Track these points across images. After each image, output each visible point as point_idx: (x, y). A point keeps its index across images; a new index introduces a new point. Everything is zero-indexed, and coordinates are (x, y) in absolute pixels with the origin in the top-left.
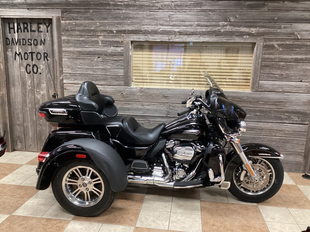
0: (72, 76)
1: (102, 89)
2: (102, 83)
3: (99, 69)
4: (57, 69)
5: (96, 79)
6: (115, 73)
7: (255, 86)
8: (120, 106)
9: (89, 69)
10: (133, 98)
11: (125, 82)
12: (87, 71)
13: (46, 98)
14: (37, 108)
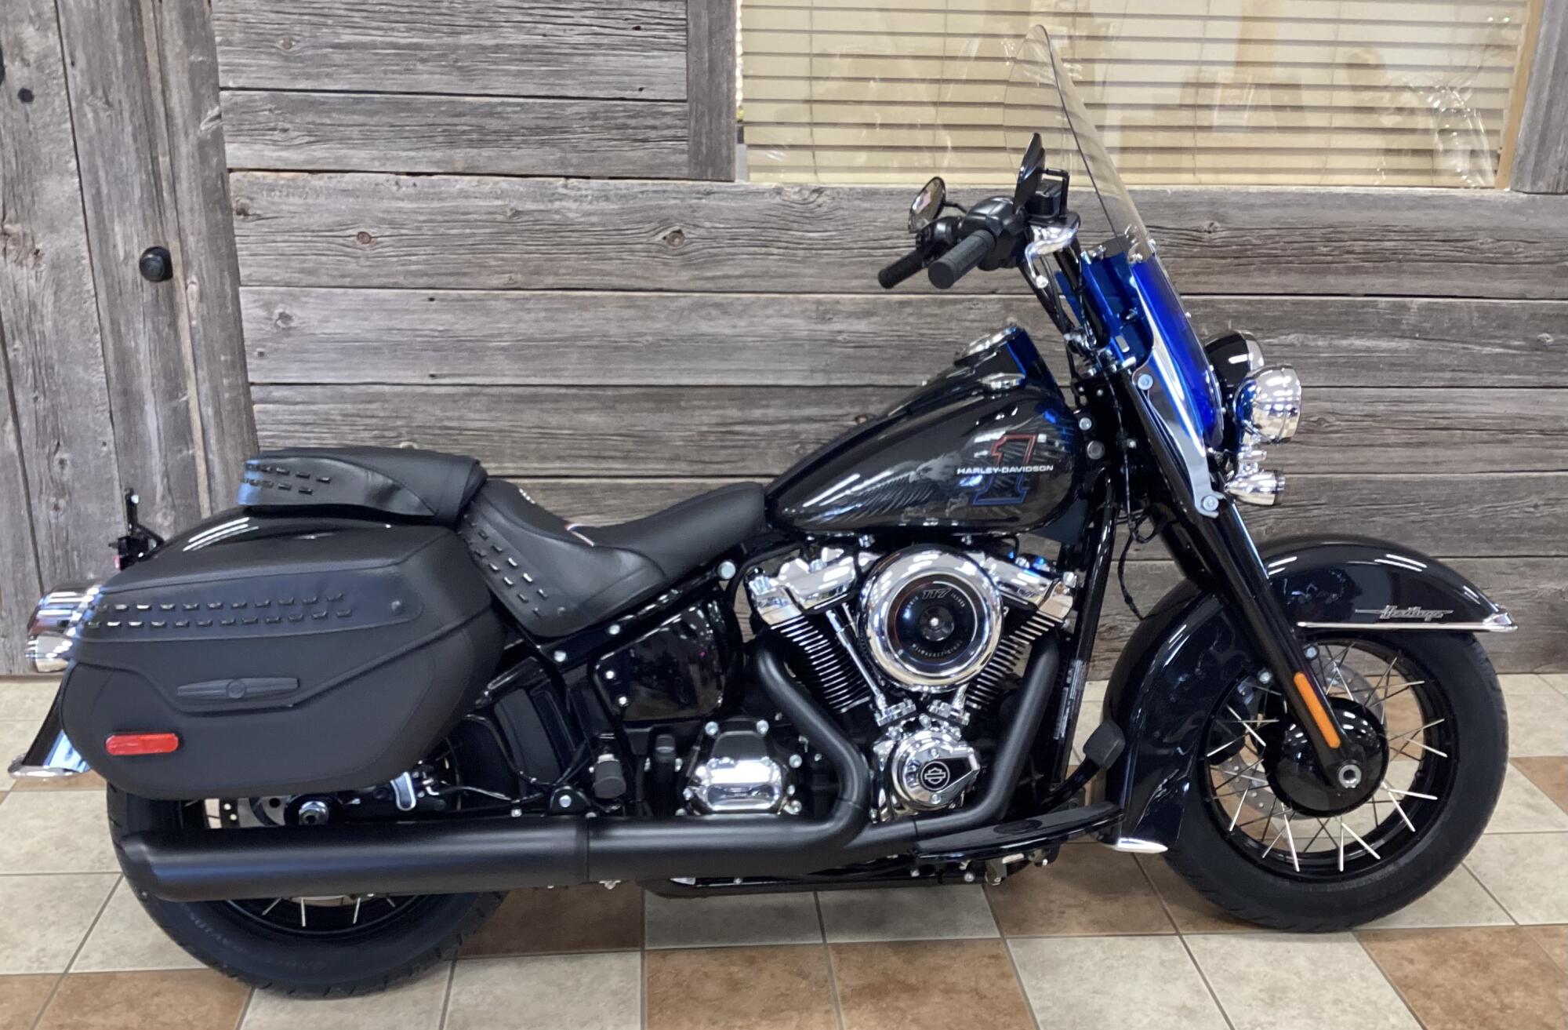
0: (296, 108)
1: (530, 206)
2: (526, 157)
3: (498, 48)
4: (170, 53)
5: (480, 129)
6: (626, 79)
7: (1552, 159)
8: (658, 326)
9: (424, 54)
10: (757, 266)
11: (694, 153)
12: (407, 70)
13: (92, 283)
14: (21, 360)
